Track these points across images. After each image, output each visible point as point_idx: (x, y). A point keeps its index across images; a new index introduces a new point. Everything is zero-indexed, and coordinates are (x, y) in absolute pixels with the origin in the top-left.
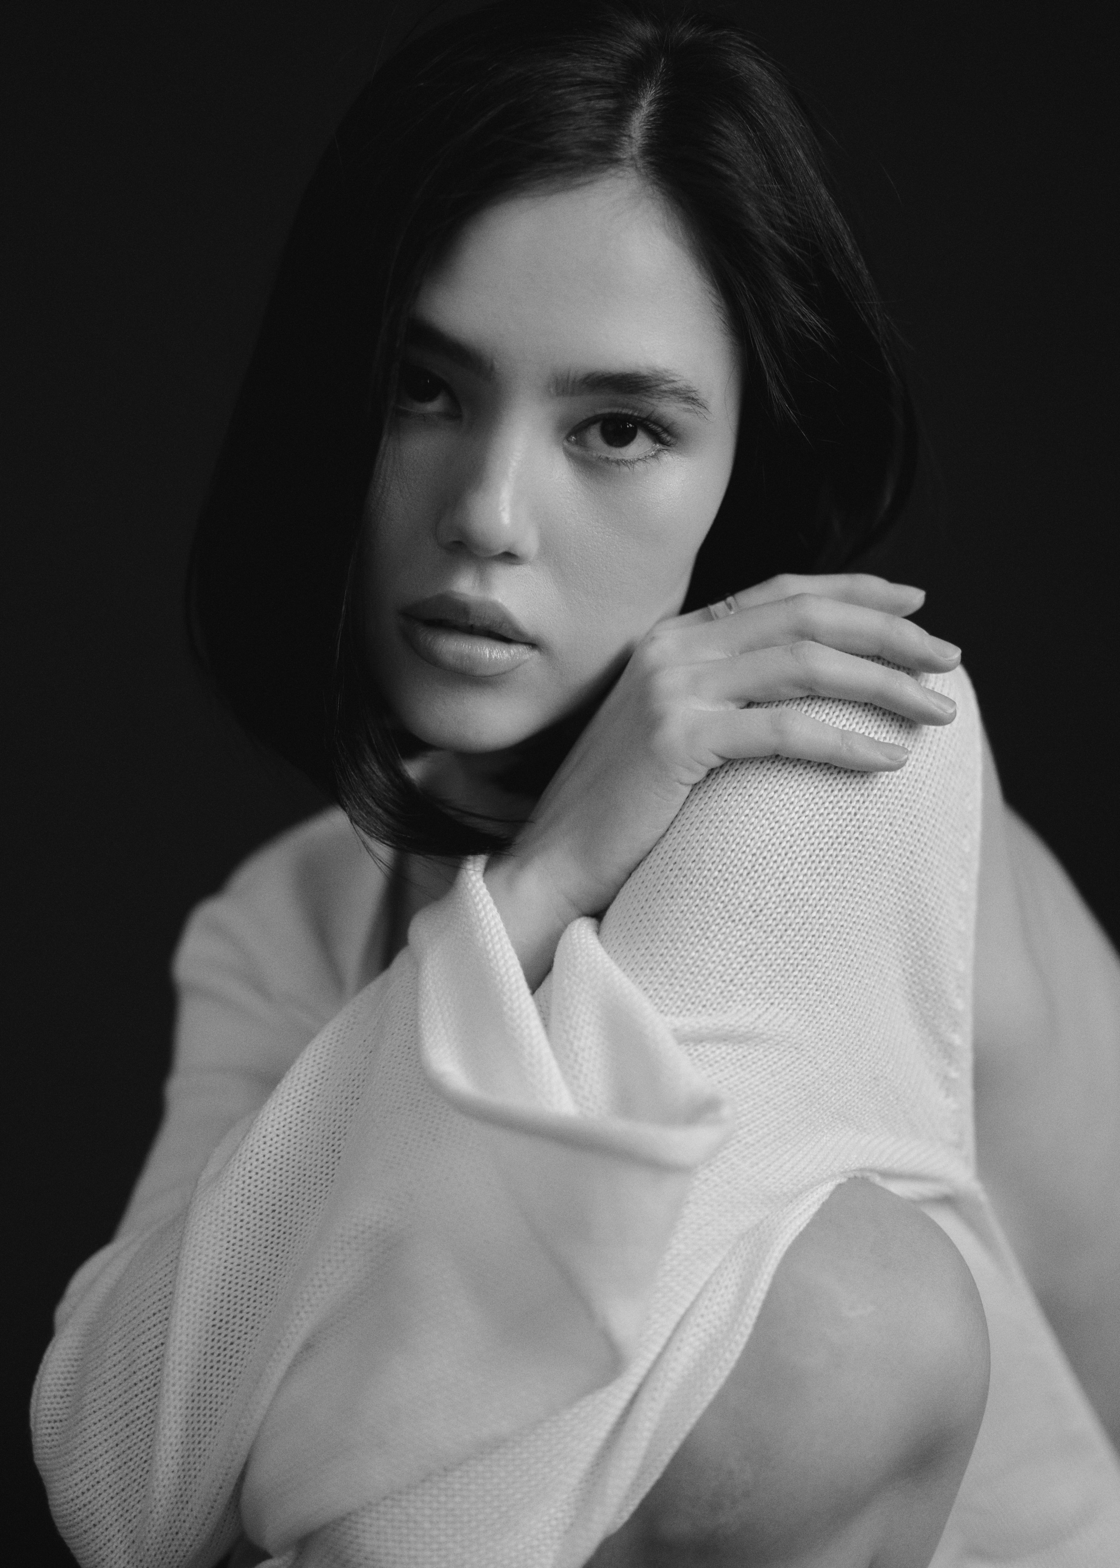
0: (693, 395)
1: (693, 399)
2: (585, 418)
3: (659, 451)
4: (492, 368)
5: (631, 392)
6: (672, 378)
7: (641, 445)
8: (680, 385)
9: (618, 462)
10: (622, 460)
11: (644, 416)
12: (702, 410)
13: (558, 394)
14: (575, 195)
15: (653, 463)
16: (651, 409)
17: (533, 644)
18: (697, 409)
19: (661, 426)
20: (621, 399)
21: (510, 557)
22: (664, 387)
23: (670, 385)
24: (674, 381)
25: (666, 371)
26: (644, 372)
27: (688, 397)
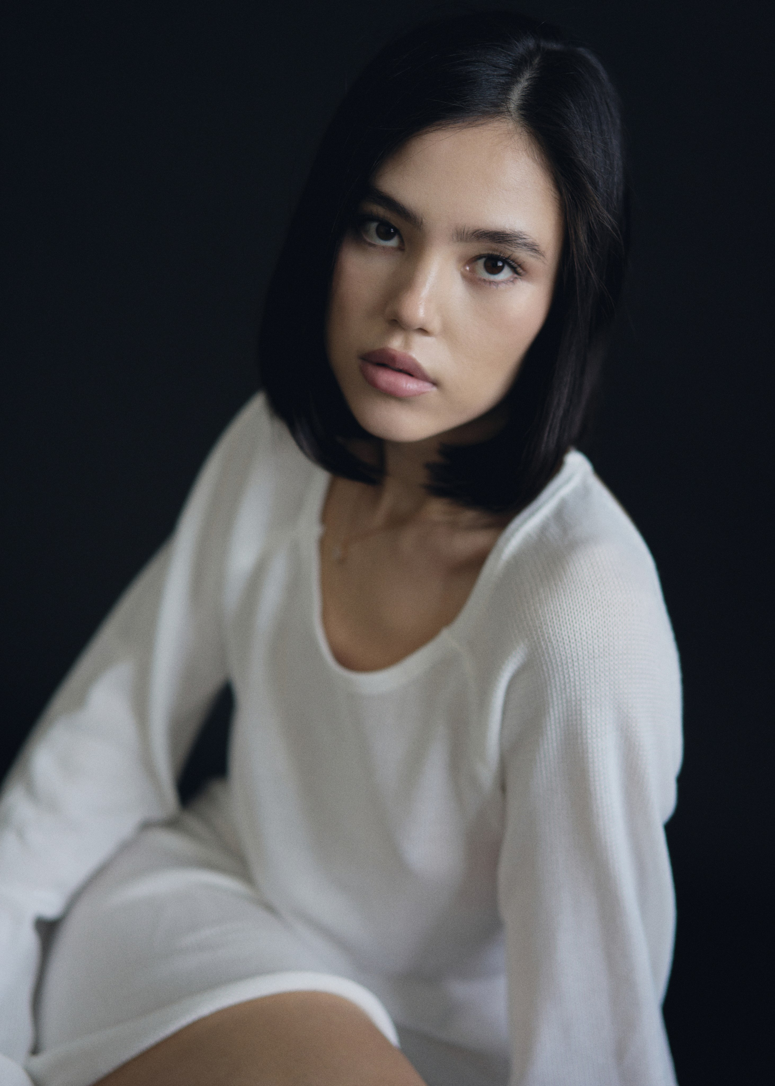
0: (536, 248)
1: (536, 250)
2: (474, 255)
3: (516, 278)
4: (422, 222)
5: (500, 242)
6: (524, 237)
7: (506, 274)
8: (529, 241)
9: (491, 282)
10: (493, 282)
11: (507, 256)
12: (542, 257)
13: (458, 241)
14: (476, 130)
15: (511, 285)
16: (509, 253)
17: (435, 383)
18: (538, 256)
19: (516, 263)
20: (494, 246)
21: (423, 331)
22: (520, 241)
23: (524, 240)
24: (525, 238)
25: (521, 232)
26: (508, 232)
27: (533, 248)
